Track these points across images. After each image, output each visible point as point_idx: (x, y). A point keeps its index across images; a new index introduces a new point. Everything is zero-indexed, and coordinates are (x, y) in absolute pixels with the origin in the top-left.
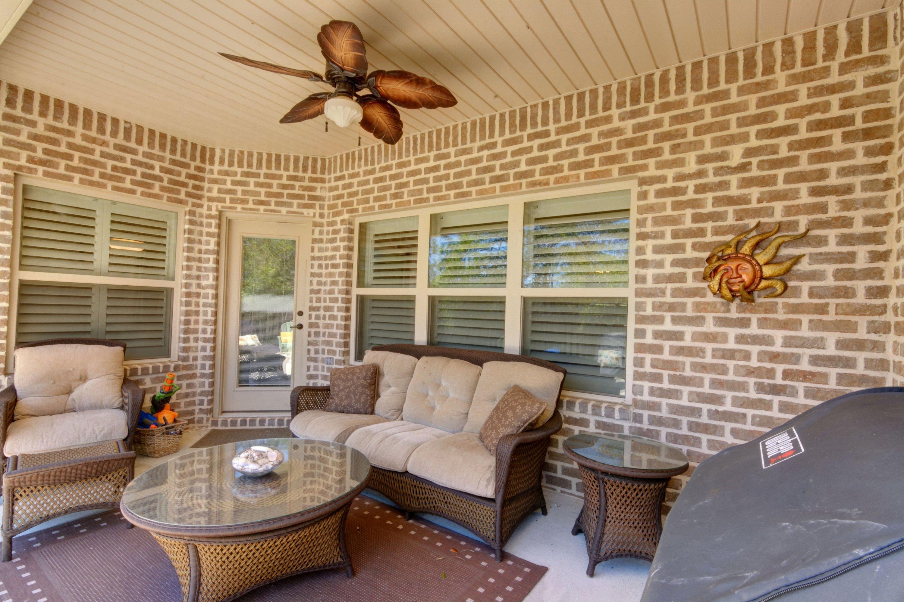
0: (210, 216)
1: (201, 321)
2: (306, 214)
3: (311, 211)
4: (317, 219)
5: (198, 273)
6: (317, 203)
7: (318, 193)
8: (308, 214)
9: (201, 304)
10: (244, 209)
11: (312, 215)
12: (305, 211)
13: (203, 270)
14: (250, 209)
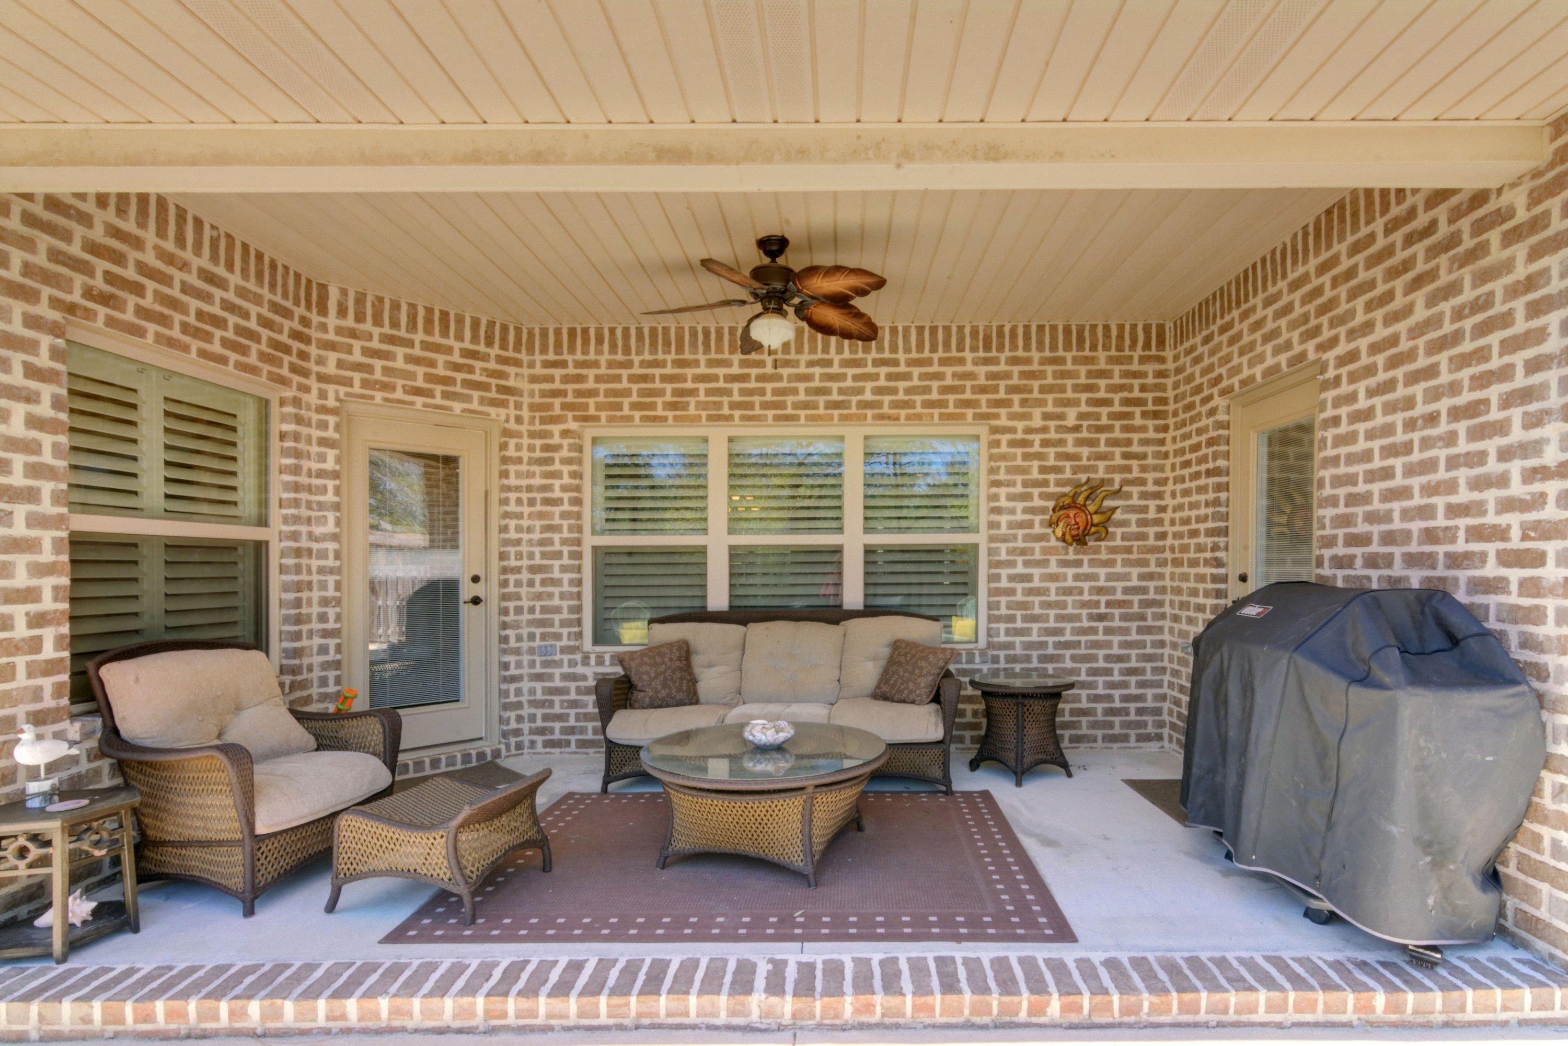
0: (322, 410)
1: (315, 601)
2: (493, 416)
3: (503, 412)
4: (512, 425)
5: (309, 513)
6: (512, 399)
7: (511, 383)
8: (498, 415)
9: (314, 569)
10: (386, 400)
11: (503, 417)
12: (493, 411)
13: (314, 506)
14: (399, 401)
